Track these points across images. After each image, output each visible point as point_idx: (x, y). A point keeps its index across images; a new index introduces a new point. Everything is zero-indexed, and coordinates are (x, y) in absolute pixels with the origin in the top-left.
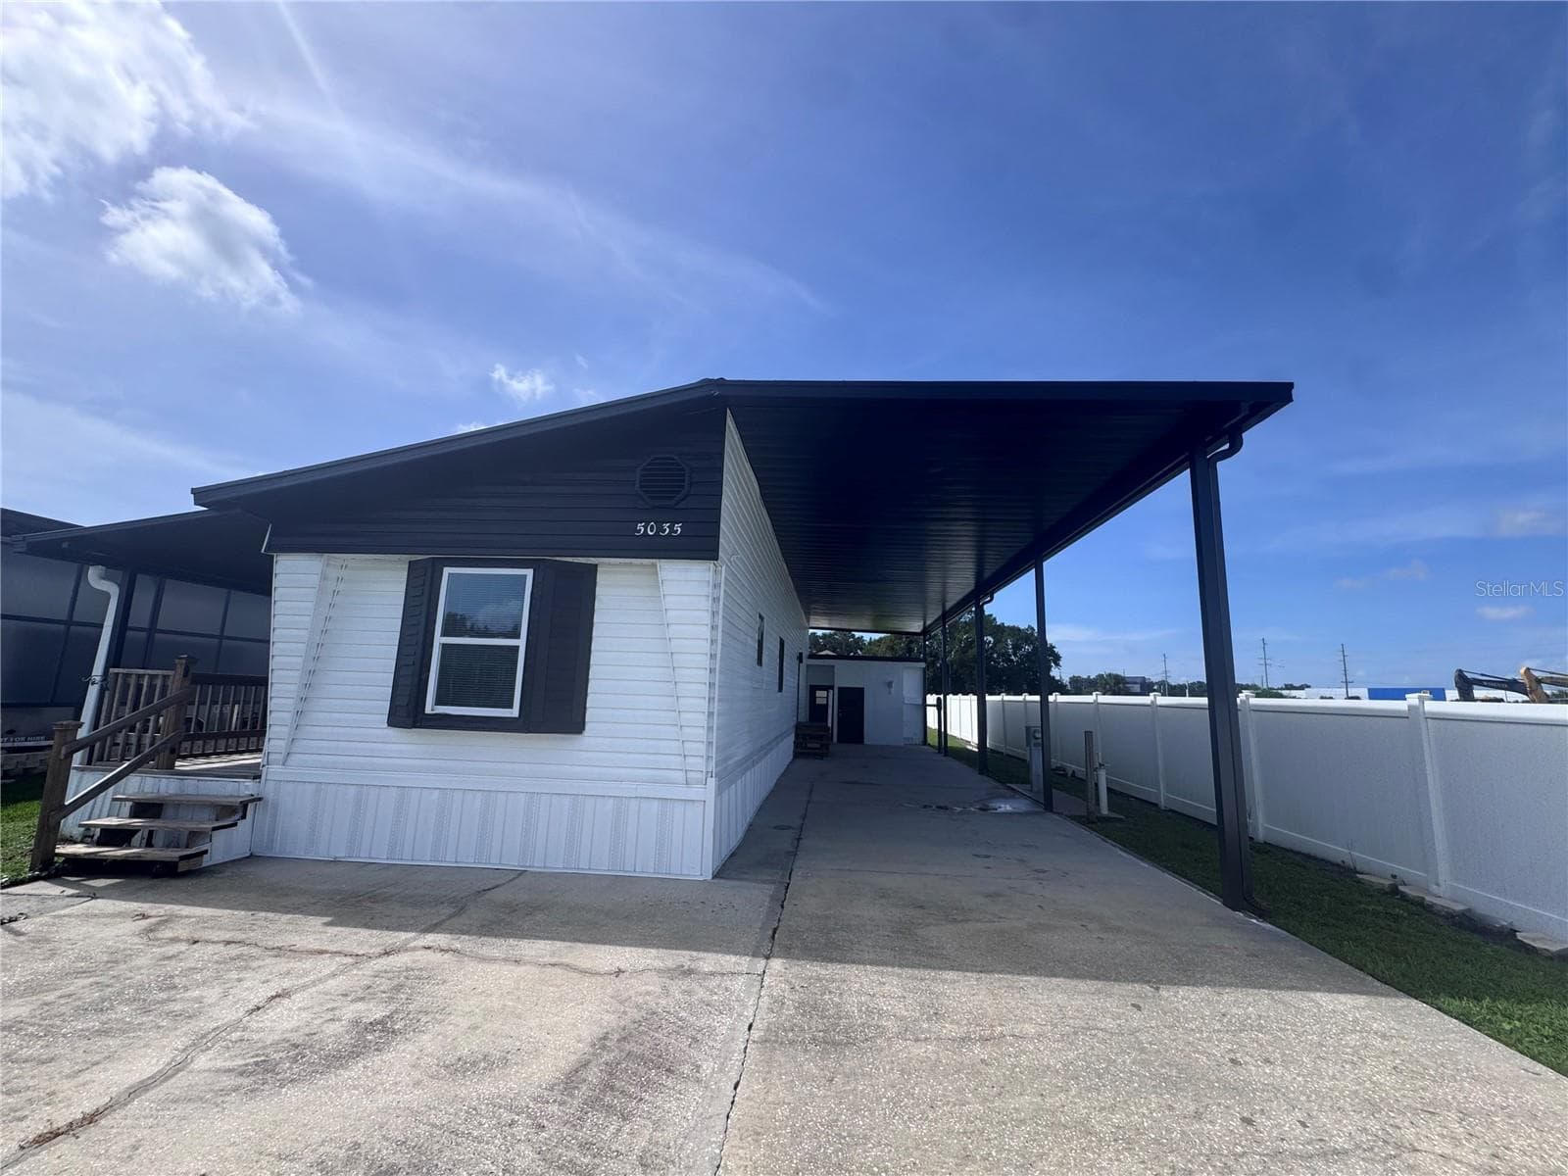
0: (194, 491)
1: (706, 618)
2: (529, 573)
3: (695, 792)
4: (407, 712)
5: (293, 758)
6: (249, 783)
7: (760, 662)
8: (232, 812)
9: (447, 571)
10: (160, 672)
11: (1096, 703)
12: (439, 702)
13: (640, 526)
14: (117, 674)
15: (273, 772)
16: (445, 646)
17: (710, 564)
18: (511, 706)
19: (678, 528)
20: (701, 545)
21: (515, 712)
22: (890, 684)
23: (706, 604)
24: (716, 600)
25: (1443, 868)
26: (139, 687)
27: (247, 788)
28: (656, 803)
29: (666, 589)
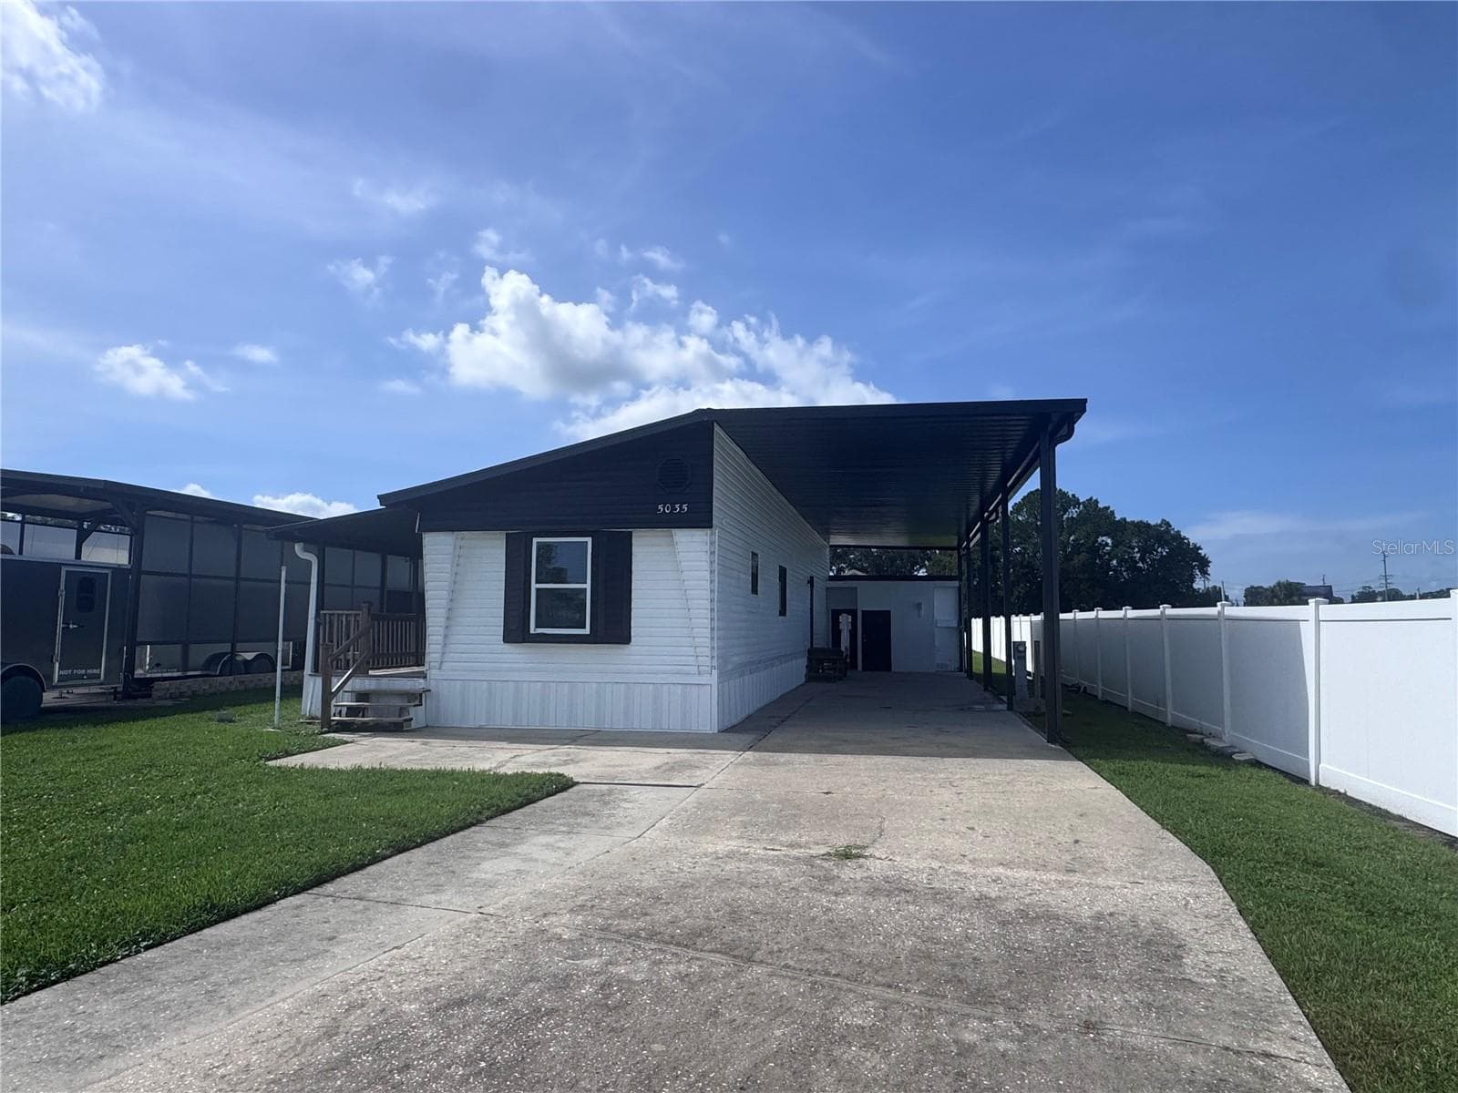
0: (379, 497)
1: (706, 565)
2: (589, 540)
3: (705, 679)
4: (516, 632)
5: (445, 666)
6: (422, 681)
7: (754, 590)
8: (417, 698)
9: (535, 540)
10: (353, 612)
11: (1097, 619)
12: (537, 627)
13: (660, 507)
14: (325, 614)
15: (433, 674)
16: (538, 590)
17: (708, 531)
18: (584, 627)
19: (685, 507)
20: (700, 518)
21: (587, 631)
22: (919, 606)
23: (706, 557)
24: (712, 553)
25: (1227, 721)
26: (348, 623)
27: (419, 684)
28: (680, 687)
29: (680, 548)
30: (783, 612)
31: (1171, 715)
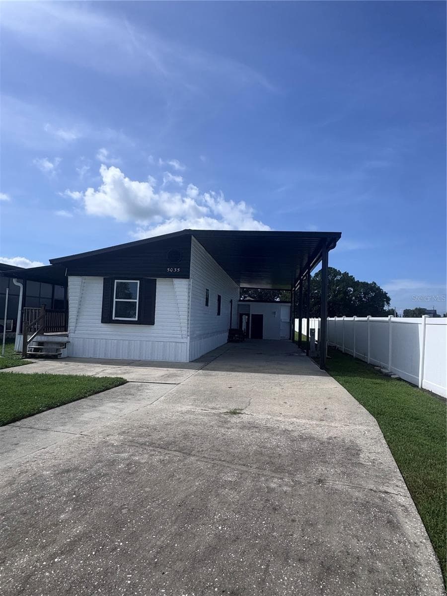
0: (50, 260)
1: (186, 294)
2: (138, 282)
3: (184, 340)
4: (106, 318)
5: (76, 332)
6: (66, 338)
7: (207, 305)
8: (64, 345)
9: (116, 281)
10: (38, 308)
12: (115, 317)
13: (168, 269)
14: (25, 309)
15: (71, 335)
16: (116, 302)
17: (188, 280)
18: (135, 317)
19: (178, 269)
20: (184, 274)
21: (136, 319)
22: (274, 313)
23: (186, 290)
24: (189, 289)
26: (35, 313)
27: (65, 339)
28: (174, 343)
29: (176, 286)
30: (219, 314)
31: (369, 359)
